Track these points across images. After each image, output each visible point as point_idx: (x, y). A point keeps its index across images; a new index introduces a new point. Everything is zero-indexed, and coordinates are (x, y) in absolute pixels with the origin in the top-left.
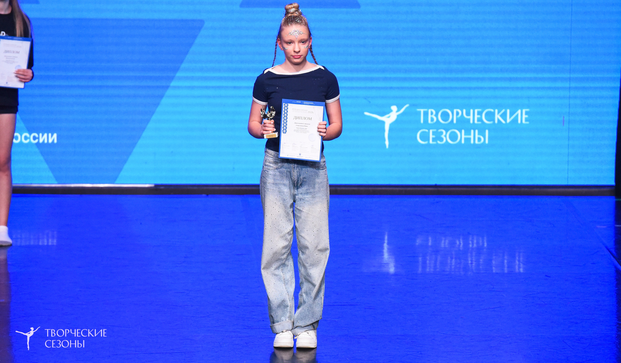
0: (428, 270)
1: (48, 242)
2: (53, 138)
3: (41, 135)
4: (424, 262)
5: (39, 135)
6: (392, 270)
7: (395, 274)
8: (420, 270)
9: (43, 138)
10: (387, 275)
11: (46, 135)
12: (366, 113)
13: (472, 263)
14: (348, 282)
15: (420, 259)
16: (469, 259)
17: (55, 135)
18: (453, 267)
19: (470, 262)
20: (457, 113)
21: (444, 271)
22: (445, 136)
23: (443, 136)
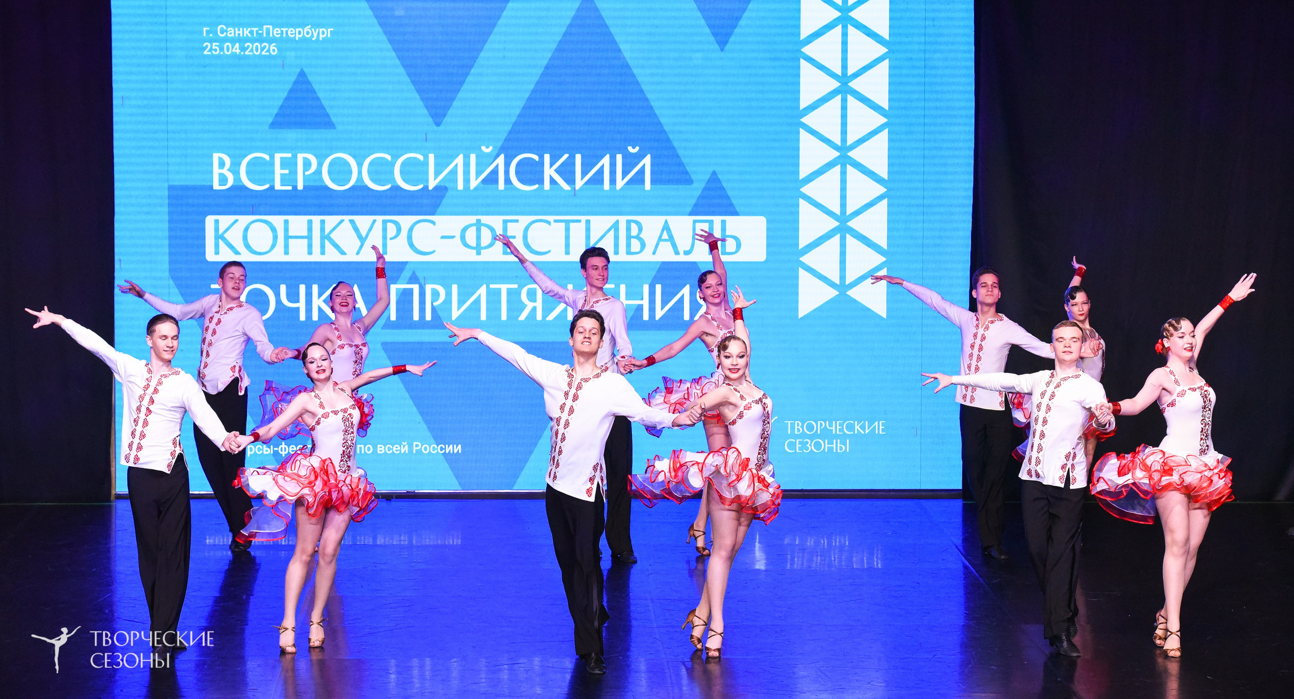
0: (796, 567)
1: (453, 541)
2: (458, 449)
3: (447, 446)
4: (792, 560)
5: (445, 447)
6: (763, 567)
7: (766, 571)
8: (789, 566)
9: (449, 449)
10: (758, 572)
11: (451, 446)
13: (835, 560)
15: (789, 556)
16: (832, 557)
17: (460, 446)
18: (818, 564)
20: (821, 424)
21: (810, 567)
22: (811, 445)
23: (808, 445)
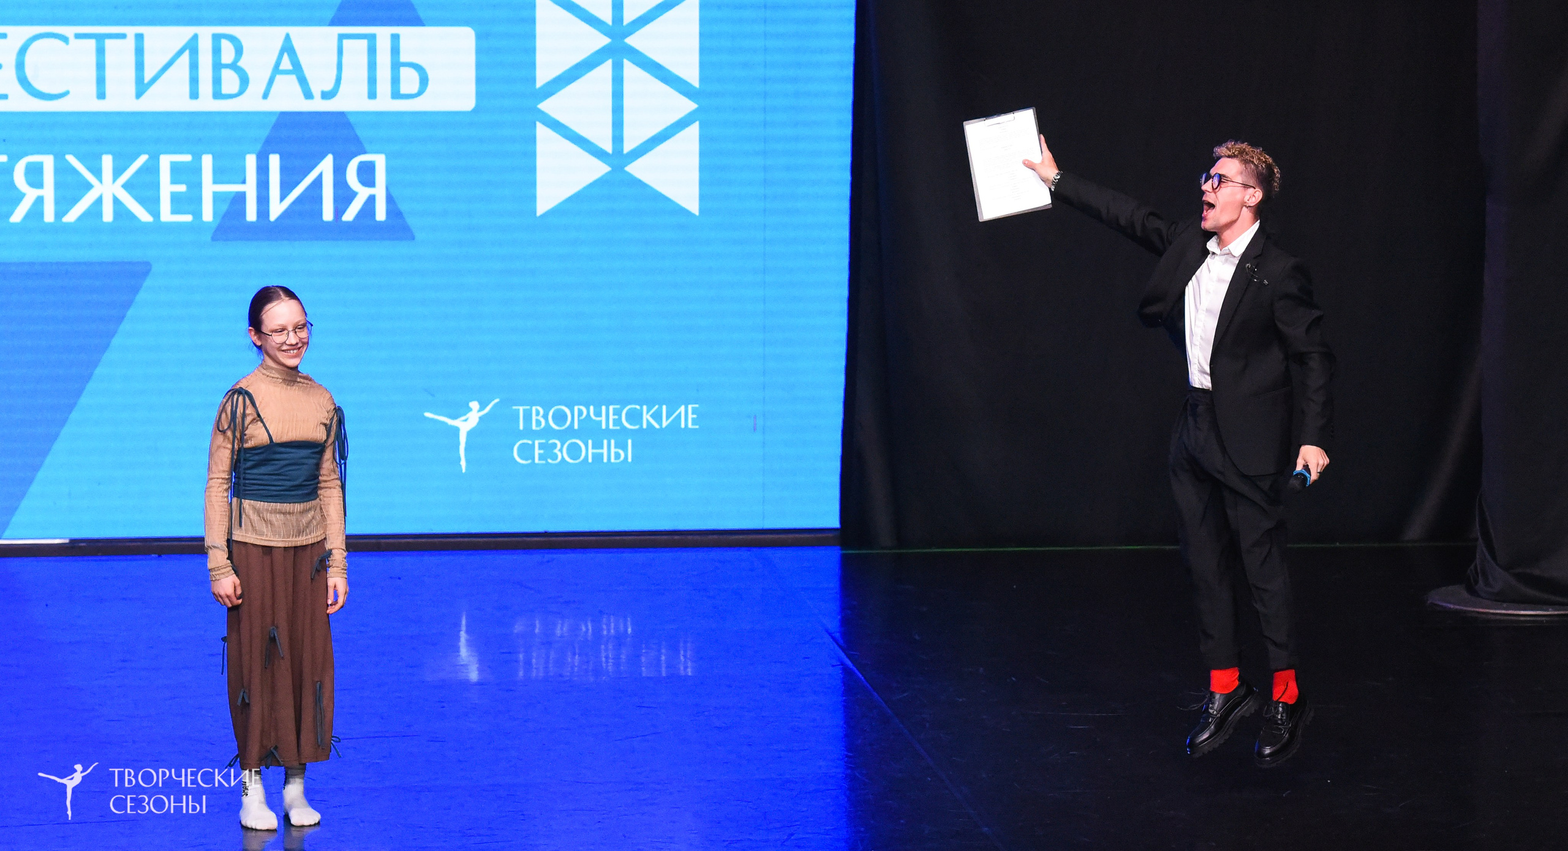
0: (534, 674)
4: (528, 663)
6: (474, 676)
7: (479, 684)
8: (521, 673)
10: (466, 685)
12: (428, 415)
13: (607, 662)
14: (400, 697)
15: (521, 656)
16: (603, 654)
18: (576, 669)
19: (604, 659)
20: (580, 413)
21: (561, 676)
22: (561, 450)
23: (556, 451)
